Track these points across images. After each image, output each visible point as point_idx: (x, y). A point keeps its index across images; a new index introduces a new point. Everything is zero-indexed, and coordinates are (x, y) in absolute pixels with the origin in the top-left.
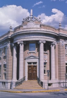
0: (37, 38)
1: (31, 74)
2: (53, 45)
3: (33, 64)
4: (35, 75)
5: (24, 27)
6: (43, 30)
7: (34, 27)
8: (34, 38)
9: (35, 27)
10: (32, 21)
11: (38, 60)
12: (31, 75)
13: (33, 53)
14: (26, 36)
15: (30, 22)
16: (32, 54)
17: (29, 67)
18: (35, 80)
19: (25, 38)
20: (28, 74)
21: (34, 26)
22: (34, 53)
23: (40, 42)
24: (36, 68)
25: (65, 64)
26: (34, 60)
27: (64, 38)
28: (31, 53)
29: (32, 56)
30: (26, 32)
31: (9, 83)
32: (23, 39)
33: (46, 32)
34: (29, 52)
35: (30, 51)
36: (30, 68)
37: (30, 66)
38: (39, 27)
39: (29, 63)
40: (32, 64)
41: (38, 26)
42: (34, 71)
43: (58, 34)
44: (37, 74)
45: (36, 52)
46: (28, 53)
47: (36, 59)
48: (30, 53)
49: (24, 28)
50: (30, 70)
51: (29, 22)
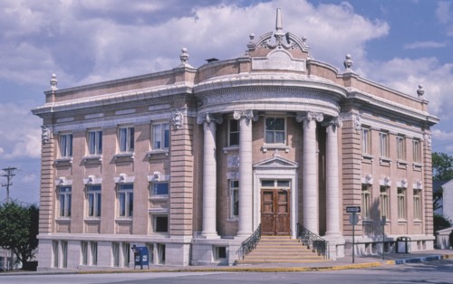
0: (301, 103)
1: (272, 215)
2: (334, 126)
3: (278, 185)
4: (285, 219)
5: (256, 64)
6: (317, 80)
7: (288, 69)
8: (291, 103)
9: (290, 68)
10: (282, 49)
11: (293, 172)
12: (272, 221)
13: (280, 149)
14: (264, 94)
15: (277, 49)
16: (278, 155)
17: (264, 193)
18: (283, 235)
19: (261, 102)
20: (262, 215)
21: (288, 66)
22: (284, 149)
23: (309, 116)
24: (288, 199)
25: (360, 187)
26: (282, 172)
27: (359, 105)
28: (274, 149)
29: (276, 161)
30: (271, 84)
31: (185, 246)
32: (255, 103)
33: (326, 88)
34: (266, 145)
35: (267, 142)
36: (268, 199)
37: (270, 192)
38: (302, 70)
39: (265, 182)
40: (276, 184)
41: (302, 66)
42: (281, 208)
43: (348, 94)
44: (289, 216)
45: (290, 146)
46: (262, 149)
47: (289, 169)
48: (269, 149)
49: (254, 68)
50: (268, 204)
51: (272, 48)
